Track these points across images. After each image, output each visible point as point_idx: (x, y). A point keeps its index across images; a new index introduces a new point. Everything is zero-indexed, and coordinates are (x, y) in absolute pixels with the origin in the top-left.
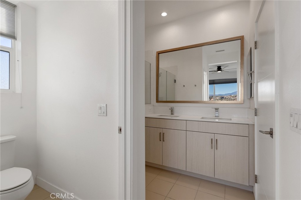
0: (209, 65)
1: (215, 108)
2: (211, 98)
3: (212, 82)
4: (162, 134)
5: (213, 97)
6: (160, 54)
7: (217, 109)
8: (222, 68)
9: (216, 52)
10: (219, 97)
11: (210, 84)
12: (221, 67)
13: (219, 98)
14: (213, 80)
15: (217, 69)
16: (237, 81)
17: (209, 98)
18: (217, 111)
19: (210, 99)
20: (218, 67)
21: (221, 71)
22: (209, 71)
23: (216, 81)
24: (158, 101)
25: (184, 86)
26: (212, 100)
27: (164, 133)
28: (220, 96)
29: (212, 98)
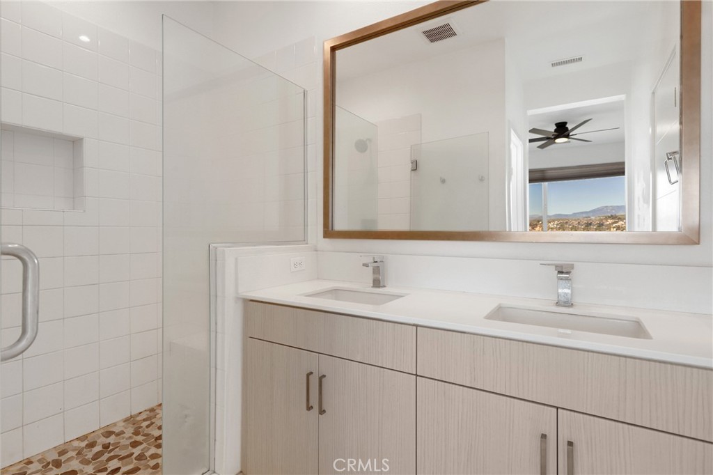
0: (531, 112)
1: (557, 266)
2: (534, 224)
3: (538, 175)
4: (314, 381)
5: (539, 222)
6: (337, 52)
7: (563, 271)
8: (570, 129)
9: (553, 65)
10: (556, 222)
11: (531, 181)
12: (566, 123)
13: (557, 225)
14: (542, 171)
15: (556, 131)
16: (624, 168)
17: (530, 225)
18: (567, 279)
19: (533, 228)
20: (557, 125)
21: (567, 136)
22: (531, 141)
23: (549, 174)
24: (329, 232)
25: (443, 181)
26: (538, 228)
27: (324, 376)
28: (558, 220)
29: (537, 225)
